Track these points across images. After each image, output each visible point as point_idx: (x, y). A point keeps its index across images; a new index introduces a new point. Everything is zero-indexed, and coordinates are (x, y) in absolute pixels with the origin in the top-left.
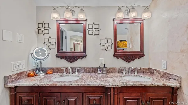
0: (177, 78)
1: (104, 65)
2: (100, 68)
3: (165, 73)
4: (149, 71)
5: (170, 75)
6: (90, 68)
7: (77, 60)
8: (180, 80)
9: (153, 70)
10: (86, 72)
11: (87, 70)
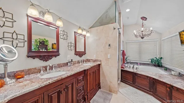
0: (100, 61)
1: (72, 60)
2: (69, 62)
3: (95, 60)
4: (88, 61)
5: (97, 60)
6: (62, 64)
7: (51, 58)
8: (101, 61)
9: (90, 60)
10: (60, 67)
11: (60, 66)
